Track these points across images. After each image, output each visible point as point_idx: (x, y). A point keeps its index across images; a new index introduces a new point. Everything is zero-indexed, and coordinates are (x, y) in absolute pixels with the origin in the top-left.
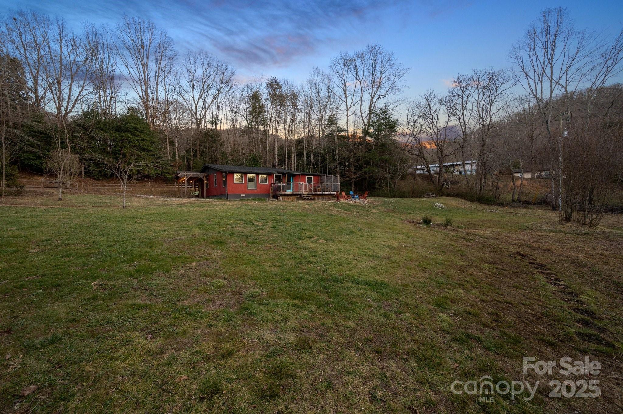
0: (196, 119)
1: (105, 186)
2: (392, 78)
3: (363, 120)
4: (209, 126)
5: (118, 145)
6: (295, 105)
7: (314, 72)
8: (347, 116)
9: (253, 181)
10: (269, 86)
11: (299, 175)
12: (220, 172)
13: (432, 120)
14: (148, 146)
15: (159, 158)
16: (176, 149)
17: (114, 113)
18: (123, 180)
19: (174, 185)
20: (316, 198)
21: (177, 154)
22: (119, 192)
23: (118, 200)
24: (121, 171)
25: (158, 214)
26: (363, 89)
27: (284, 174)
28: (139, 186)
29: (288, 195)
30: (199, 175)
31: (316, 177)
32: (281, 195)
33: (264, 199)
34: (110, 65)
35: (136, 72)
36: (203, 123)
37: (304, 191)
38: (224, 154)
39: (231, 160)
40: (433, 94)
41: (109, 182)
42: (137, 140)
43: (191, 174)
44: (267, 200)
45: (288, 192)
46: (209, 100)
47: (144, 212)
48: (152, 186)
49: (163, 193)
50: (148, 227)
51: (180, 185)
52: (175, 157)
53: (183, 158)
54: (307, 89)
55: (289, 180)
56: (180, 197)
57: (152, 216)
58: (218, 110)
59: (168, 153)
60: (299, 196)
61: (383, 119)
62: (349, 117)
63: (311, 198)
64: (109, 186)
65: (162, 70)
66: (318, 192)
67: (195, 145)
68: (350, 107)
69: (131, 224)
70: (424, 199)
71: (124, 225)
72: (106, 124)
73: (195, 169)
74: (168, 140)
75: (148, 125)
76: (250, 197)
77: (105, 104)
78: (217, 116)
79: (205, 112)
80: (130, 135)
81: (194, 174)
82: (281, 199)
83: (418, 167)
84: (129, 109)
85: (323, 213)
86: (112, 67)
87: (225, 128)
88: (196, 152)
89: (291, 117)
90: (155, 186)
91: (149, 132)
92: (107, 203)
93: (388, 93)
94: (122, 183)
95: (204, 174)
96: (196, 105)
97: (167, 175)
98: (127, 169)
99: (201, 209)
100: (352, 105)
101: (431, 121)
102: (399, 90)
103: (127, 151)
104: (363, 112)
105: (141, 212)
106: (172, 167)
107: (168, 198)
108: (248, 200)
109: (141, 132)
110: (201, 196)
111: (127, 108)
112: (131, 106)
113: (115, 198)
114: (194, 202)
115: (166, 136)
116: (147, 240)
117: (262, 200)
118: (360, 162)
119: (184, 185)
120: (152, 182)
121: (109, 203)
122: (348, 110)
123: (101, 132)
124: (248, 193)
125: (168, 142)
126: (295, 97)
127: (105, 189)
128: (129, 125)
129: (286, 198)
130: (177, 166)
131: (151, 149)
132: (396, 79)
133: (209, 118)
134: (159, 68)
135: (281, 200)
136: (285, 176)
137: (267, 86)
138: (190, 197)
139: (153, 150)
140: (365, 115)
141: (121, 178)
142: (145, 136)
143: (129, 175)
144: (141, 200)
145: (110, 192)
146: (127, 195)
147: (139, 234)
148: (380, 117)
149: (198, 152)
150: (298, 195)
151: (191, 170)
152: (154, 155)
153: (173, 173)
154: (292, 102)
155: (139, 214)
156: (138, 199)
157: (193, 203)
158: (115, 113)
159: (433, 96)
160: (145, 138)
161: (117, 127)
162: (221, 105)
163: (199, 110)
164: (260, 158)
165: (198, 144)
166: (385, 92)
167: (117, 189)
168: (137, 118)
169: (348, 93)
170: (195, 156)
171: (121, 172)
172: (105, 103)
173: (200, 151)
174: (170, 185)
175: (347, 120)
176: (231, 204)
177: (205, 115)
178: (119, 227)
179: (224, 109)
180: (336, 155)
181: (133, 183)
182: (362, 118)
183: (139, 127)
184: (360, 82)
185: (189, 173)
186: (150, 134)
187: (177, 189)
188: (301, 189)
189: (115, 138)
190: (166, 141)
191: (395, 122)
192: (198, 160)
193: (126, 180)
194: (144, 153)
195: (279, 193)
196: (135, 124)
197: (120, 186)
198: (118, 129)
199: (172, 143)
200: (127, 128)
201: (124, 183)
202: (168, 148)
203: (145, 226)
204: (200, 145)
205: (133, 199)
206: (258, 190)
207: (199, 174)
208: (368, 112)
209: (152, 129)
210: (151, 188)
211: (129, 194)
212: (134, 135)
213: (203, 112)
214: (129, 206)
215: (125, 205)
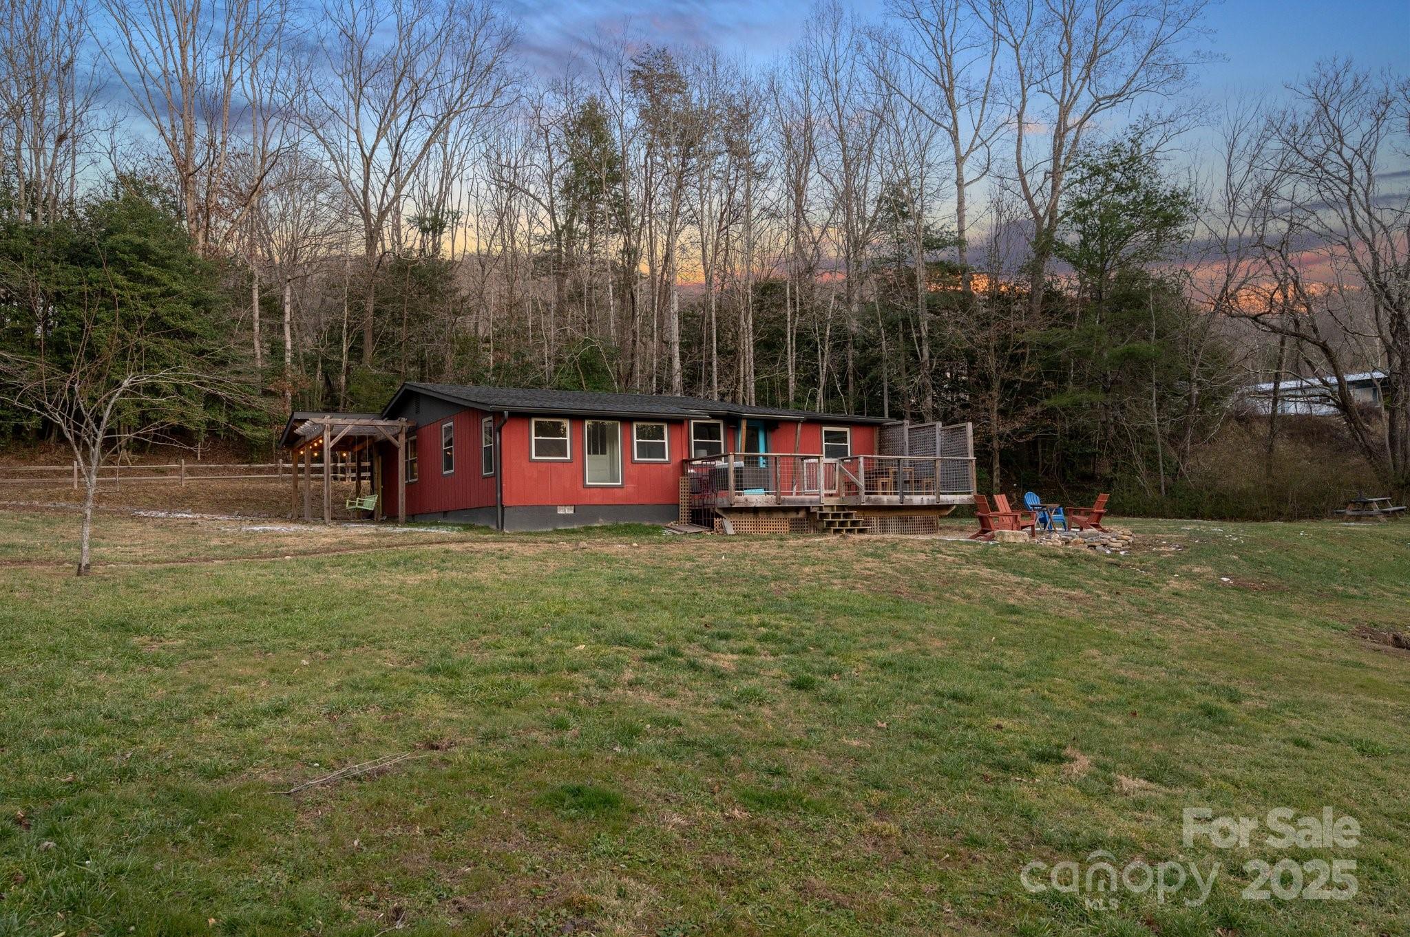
0: (366, 215)
1: (14, 474)
2: (1151, 25)
3: (1029, 199)
4: (412, 238)
5: (72, 316)
6: (739, 152)
7: (820, 19)
8: (960, 184)
9: (603, 452)
10: (640, 82)
11: (796, 422)
12: (473, 412)
13: (1350, 183)
14: (183, 318)
15: (223, 363)
16: (287, 329)
17: (63, 197)
18: (86, 448)
19: (275, 471)
20: (875, 520)
21: (289, 346)
22: (67, 498)
23: (58, 532)
24: (79, 410)
25: (230, 604)
26: (1027, 73)
27: (732, 421)
28: (142, 473)
29: (755, 511)
30: (382, 427)
31: (863, 433)
32: (730, 510)
33: (656, 529)
34: (62, 18)
35: (155, 44)
36: (387, 231)
37: (824, 492)
38: (467, 346)
39: (498, 368)
40: (1350, 77)
41: (33, 460)
42: (145, 297)
43: (348, 424)
44: (667, 532)
45: (756, 497)
46: (414, 143)
47: (170, 597)
48: (190, 472)
49: (231, 502)
50: (197, 689)
51: (302, 470)
52: (283, 359)
53: (310, 363)
54: (790, 87)
55: (752, 445)
56: (299, 519)
57: (207, 619)
58: (447, 178)
59: (257, 344)
60: (802, 515)
61: (1120, 189)
62: (967, 190)
63: (854, 523)
64: (32, 473)
65: (246, 35)
66: (885, 498)
67: (357, 309)
68: (971, 150)
69: (110, 670)
70: (1342, 526)
71: (76, 676)
72: (33, 235)
73: (355, 405)
74: (256, 296)
75: (186, 242)
76: (595, 519)
77: (37, 164)
78: (442, 201)
79: (398, 189)
80: (120, 279)
81: (363, 422)
82: (729, 526)
83: (1283, 385)
84: (124, 179)
85: (968, 597)
86: (70, 26)
87: (472, 248)
88: (360, 338)
89: (725, 198)
90: (203, 472)
91: (190, 262)
92: (13, 546)
93: (1134, 85)
94: (78, 464)
95: (402, 423)
96: (367, 161)
97: (248, 431)
98: (106, 402)
99: (413, 579)
100: (978, 141)
101: (1346, 188)
102: (1176, 73)
103: (106, 335)
104: (1026, 166)
105: (154, 595)
106: (270, 400)
107: (253, 523)
108: (588, 530)
109: (161, 263)
110: (387, 514)
111: (113, 175)
112: (127, 167)
113: (50, 524)
114: (366, 541)
115: (251, 278)
116: (202, 785)
117: (647, 532)
118: (1026, 368)
119: (320, 470)
120: (190, 455)
121: (23, 547)
122: (959, 161)
123: (13, 268)
124: (587, 501)
125: (256, 304)
126: (741, 119)
127: (14, 485)
128: (119, 237)
129: (747, 523)
130: (289, 394)
131: (193, 329)
132: (1168, 30)
133: (409, 209)
134: (238, 26)
135: (730, 530)
136: (738, 428)
137: (634, 80)
138: (342, 517)
139: (199, 332)
140: (1036, 180)
141: (77, 438)
142: (175, 279)
143: (109, 431)
144: (152, 534)
145: (32, 498)
146: (96, 511)
147: (152, 738)
148: (1109, 180)
149: (368, 339)
150: (797, 510)
151: (341, 407)
152: (202, 352)
153: (273, 421)
154: (729, 142)
155: (149, 604)
156: (137, 529)
157: (361, 547)
158: (70, 198)
159: (1347, 86)
160: (175, 286)
161: (74, 245)
162: (456, 160)
163: (377, 180)
164: (610, 359)
165: (370, 308)
166: (1122, 82)
167: (56, 484)
168: (150, 213)
169: (959, 96)
170: (356, 352)
171: (79, 417)
172: (37, 158)
173: (375, 336)
174: (260, 471)
175: (961, 202)
176: (529, 551)
177: (397, 198)
178: (52, 686)
179: (469, 172)
180: (920, 339)
181: (122, 463)
182: (1025, 189)
183: (152, 243)
184: (1016, 47)
185: (340, 421)
186: (192, 272)
187: (289, 485)
188: (813, 484)
189: (63, 288)
190: (251, 300)
191: (1176, 198)
192: (370, 366)
193: (96, 451)
194: (168, 343)
195: (722, 500)
196: (140, 233)
197: (71, 474)
198: (80, 255)
199: (271, 307)
200: (112, 249)
201: (86, 460)
202: (256, 325)
203: (176, 681)
204: (378, 313)
205: (121, 526)
206: (630, 487)
207: (381, 423)
208: (1049, 166)
209: (200, 252)
210: (187, 481)
211: (103, 506)
212: (135, 277)
213: (391, 191)
214: (101, 560)
215: (85, 561)
